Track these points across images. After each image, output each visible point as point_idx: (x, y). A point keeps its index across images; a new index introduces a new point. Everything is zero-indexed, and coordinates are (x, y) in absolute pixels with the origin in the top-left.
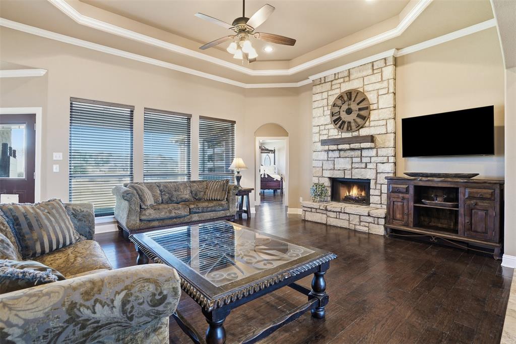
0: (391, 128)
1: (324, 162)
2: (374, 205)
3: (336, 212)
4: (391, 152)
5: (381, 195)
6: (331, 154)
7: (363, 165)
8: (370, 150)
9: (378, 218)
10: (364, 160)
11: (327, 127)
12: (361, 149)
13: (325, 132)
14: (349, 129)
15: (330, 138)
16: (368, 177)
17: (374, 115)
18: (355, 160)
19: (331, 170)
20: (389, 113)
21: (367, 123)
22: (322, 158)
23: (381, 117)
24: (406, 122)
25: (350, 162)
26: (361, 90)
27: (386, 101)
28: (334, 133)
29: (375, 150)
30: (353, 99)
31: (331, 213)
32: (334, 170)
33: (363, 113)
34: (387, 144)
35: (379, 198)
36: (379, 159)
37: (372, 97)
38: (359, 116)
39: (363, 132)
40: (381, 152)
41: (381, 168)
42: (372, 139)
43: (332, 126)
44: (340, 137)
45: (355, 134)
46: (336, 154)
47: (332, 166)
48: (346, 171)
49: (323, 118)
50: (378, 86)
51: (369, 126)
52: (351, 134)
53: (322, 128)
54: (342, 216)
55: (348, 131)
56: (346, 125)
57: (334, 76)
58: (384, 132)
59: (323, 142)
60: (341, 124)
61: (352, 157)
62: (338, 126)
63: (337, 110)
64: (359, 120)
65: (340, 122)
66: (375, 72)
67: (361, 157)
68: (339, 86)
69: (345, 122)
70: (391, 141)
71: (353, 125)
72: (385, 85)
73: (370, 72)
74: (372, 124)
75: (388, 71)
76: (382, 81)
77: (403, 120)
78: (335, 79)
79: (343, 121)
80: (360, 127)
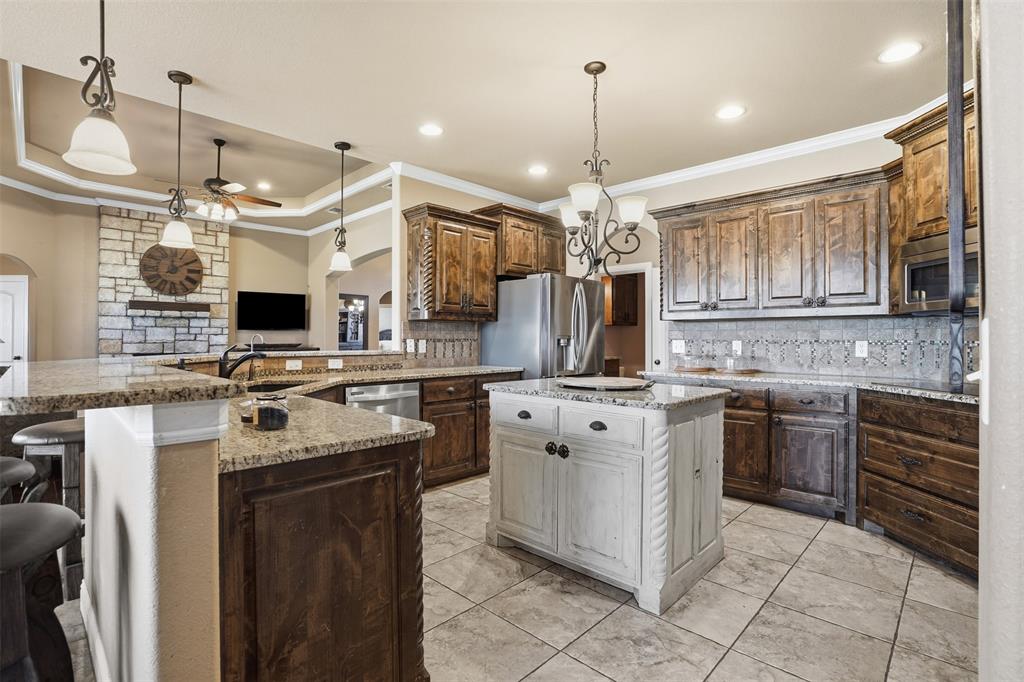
0: (225, 299)
1: (126, 333)
4: (225, 323)
6: (138, 322)
7: (192, 337)
8: (201, 320)
10: (192, 331)
11: (131, 283)
12: (189, 318)
13: (127, 289)
14: (173, 291)
15: (136, 299)
16: (198, 351)
17: (206, 281)
18: (179, 330)
19: (140, 342)
20: (222, 283)
21: (198, 289)
22: (121, 326)
23: (215, 284)
24: (242, 295)
25: (173, 333)
27: (221, 269)
28: (145, 293)
29: (207, 321)
30: (179, 256)
32: (145, 342)
33: (192, 276)
34: (222, 315)
36: (213, 331)
37: (205, 260)
38: (188, 278)
39: (192, 298)
40: (214, 323)
41: (215, 340)
42: (206, 307)
43: (143, 283)
44: (155, 299)
45: (180, 299)
46: (151, 322)
47: (142, 338)
48: (165, 344)
49: (124, 268)
50: (212, 250)
51: (200, 293)
52: (173, 297)
53: (119, 281)
55: (170, 294)
56: (168, 286)
57: (146, 215)
58: (218, 301)
59: (134, 305)
60: (161, 283)
61: (175, 328)
62: (156, 284)
63: (153, 263)
64: (187, 283)
65: (160, 280)
66: (209, 233)
67: (189, 327)
68: (155, 231)
69: (166, 282)
70: (226, 313)
71: (179, 287)
72: (220, 251)
73: (202, 230)
74: (204, 290)
75: (224, 238)
76: (216, 246)
77: (239, 293)
78: (148, 220)
79: (164, 280)
80: (188, 291)
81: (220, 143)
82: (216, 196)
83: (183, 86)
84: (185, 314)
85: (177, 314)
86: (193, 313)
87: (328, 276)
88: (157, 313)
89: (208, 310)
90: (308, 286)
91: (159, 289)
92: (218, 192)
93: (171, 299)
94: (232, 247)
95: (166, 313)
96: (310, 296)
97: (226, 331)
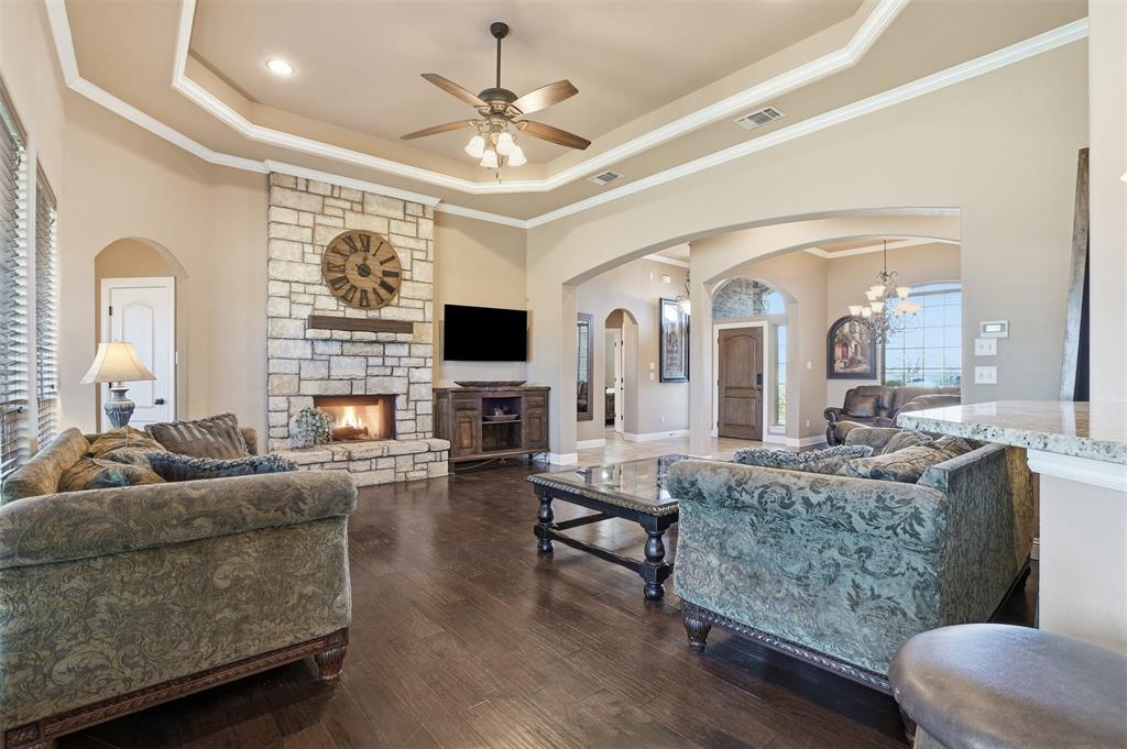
0: (429, 316)
1: (304, 364)
2: (406, 437)
3: (370, 459)
4: (428, 350)
5: (415, 420)
6: (321, 348)
7: (388, 371)
8: (400, 346)
9: (441, 451)
10: (389, 362)
11: (311, 289)
12: (384, 343)
13: (307, 299)
14: (364, 304)
15: (316, 313)
16: (395, 391)
17: (406, 289)
18: (372, 361)
19: (321, 379)
20: (425, 292)
21: (396, 300)
22: (298, 354)
23: (417, 294)
24: (448, 308)
25: (364, 365)
26: (386, 238)
27: (423, 272)
28: (329, 305)
29: (407, 347)
30: (372, 251)
31: (360, 463)
32: (329, 379)
33: (390, 280)
34: (425, 339)
35: (413, 422)
36: (414, 362)
37: (404, 258)
38: (384, 285)
39: (388, 313)
40: (416, 350)
41: (417, 375)
42: (407, 327)
43: (326, 290)
44: (341, 315)
45: (373, 314)
46: (335, 348)
47: (324, 372)
48: (354, 382)
49: (301, 268)
50: (412, 243)
51: (398, 306)
52: (364, 312)
53: (297, 288)
54: (383, 463)
55: (361, 306)
56: (358, 294)
57: (330, 189)
58: (420, 318)
59: (316, 322)
60: (348, 291)
61: (366, 357)
62: (342, 292)
63: (339, 260)
64: (382, 292)
65: (347, 287)
66: (408, 218)
67: (384, 356)
68: (341, 213)
69: (356, 288)
70: (430, 335)
71: (371, 296)
72: (422, 245)
73: (400, 214)
74: (403, 302)
75: (427, 227)
76: (417, 238)
77: (446, 306)
78: (332, 197)
79: (353, 286)
80: (383, 303)
81: (500, 31)
82: (495, 120)
84: (383, 336)
85: (371, 336)
86: (390, 336)
87: (564, 284)
88: (346, 335)
89: (411, 331)
90: (527, 300)
91: (346, 299)
92: (501, 114)
93: (360, 314)
94: (437, 240)
95: (358, 335)
96: (531, 313)
97: (430, 363)
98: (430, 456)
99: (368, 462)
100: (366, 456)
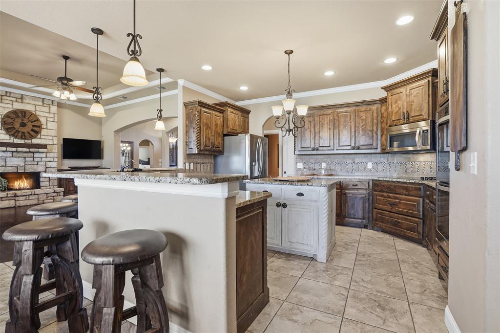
0: (56, 142)
2: (44, 188)
3: (26, 196)
4: (56, 155)
5: (49, 181)
7: (36, 163)
8: (41, 154)
10: (36, 159)
12: (34, 153)
14: (23, 137)
16: (39, 170)
17: (44, 132)
18: (27, 159)
19: (2, 166)
20: (54, 133)
21: (39, 136)
23: (49, 134)
25: (24, 161)
26: (34, 113)
27: (52, 126)
28: (5, 138)
29: (45, 154)
30: (27, 117)
31: (21, 197)
32: (6, 166)
33: (35, 129)
34: (54, 151)
35: (49, 182)
36: (48, 159)
37: (43, 120)
38: (32, 130)
39: (35, 141)
40: (49, 155)
41: (50, 164)
42: (44, 146)
43: (4, 132)
44: (12, 141)
45: (28, 141)
46: (9, 154)
47: (4, 164)
48: (19, 167)
50: (47, 115)
51: (40, 138)
52: (24, 141)
54: (31, 197)
55: (22, 138)
56: (20, 134)
57: (5, 92)
58: (52, 143)
60: (15, 132)
61: (25, 158)
62: (12, 133)
63: (10, 121)
64: (32, 133)
65: (14, 131)
66: (45, 105)
67: (33, 157)
68: (11, 102)
69: (19, 132)
70: (56, 150)
71: (27, 135)
72: (52, 115)
73: (41, 103)
74: (42, 137)
75: (54, 109)
76: (49, 113)
77: (64, 139)
78: (6, 96)
79: (17, 131)
80: (32, 137)
81: (66, 58)
82: (64, 86)
83: (99, 35)
84: (32, 150)
85: (27, 150)
86: (37, 150)
87: (115, 132)
88: (14, 149)
89: (46, 148)
90: (102, 136)
91: (14, 136)
92: (66, 85)
93: (22, 142)
94: (59, 114)
95: (20, 149)
96: (103, 141)
97: (56, 160)
98: (55, 194)
99: (25, 197)
100: (23, 194)
